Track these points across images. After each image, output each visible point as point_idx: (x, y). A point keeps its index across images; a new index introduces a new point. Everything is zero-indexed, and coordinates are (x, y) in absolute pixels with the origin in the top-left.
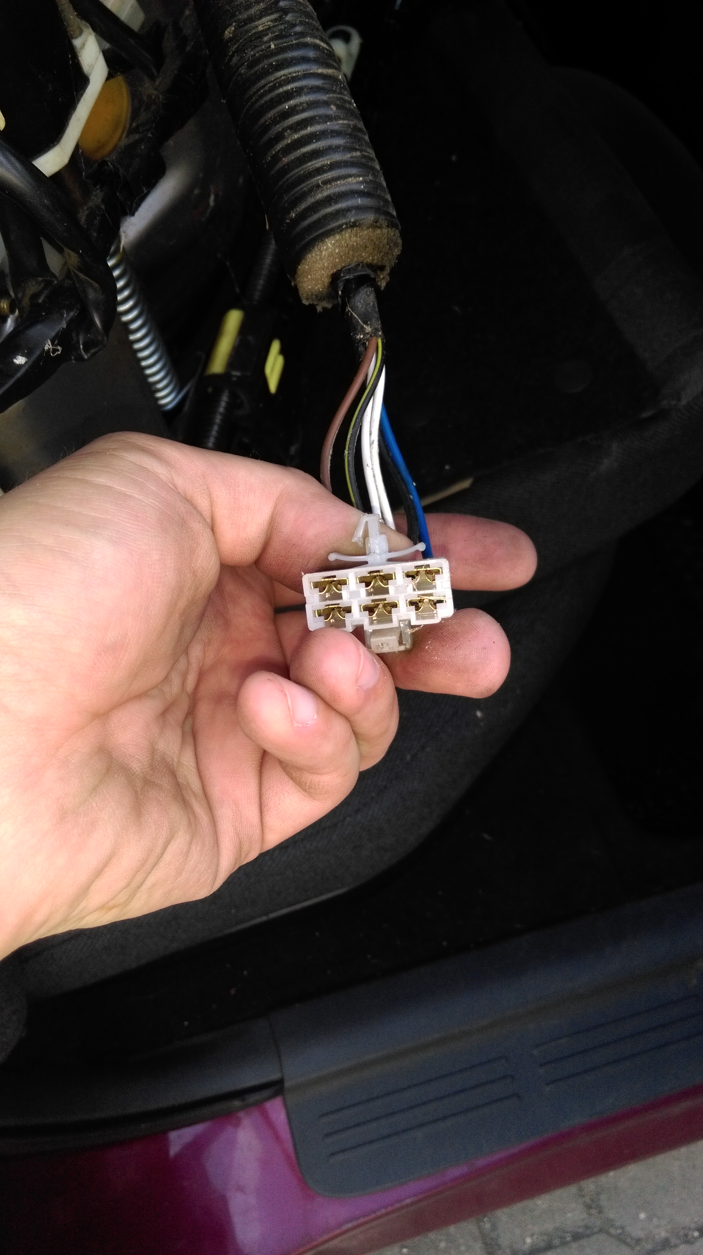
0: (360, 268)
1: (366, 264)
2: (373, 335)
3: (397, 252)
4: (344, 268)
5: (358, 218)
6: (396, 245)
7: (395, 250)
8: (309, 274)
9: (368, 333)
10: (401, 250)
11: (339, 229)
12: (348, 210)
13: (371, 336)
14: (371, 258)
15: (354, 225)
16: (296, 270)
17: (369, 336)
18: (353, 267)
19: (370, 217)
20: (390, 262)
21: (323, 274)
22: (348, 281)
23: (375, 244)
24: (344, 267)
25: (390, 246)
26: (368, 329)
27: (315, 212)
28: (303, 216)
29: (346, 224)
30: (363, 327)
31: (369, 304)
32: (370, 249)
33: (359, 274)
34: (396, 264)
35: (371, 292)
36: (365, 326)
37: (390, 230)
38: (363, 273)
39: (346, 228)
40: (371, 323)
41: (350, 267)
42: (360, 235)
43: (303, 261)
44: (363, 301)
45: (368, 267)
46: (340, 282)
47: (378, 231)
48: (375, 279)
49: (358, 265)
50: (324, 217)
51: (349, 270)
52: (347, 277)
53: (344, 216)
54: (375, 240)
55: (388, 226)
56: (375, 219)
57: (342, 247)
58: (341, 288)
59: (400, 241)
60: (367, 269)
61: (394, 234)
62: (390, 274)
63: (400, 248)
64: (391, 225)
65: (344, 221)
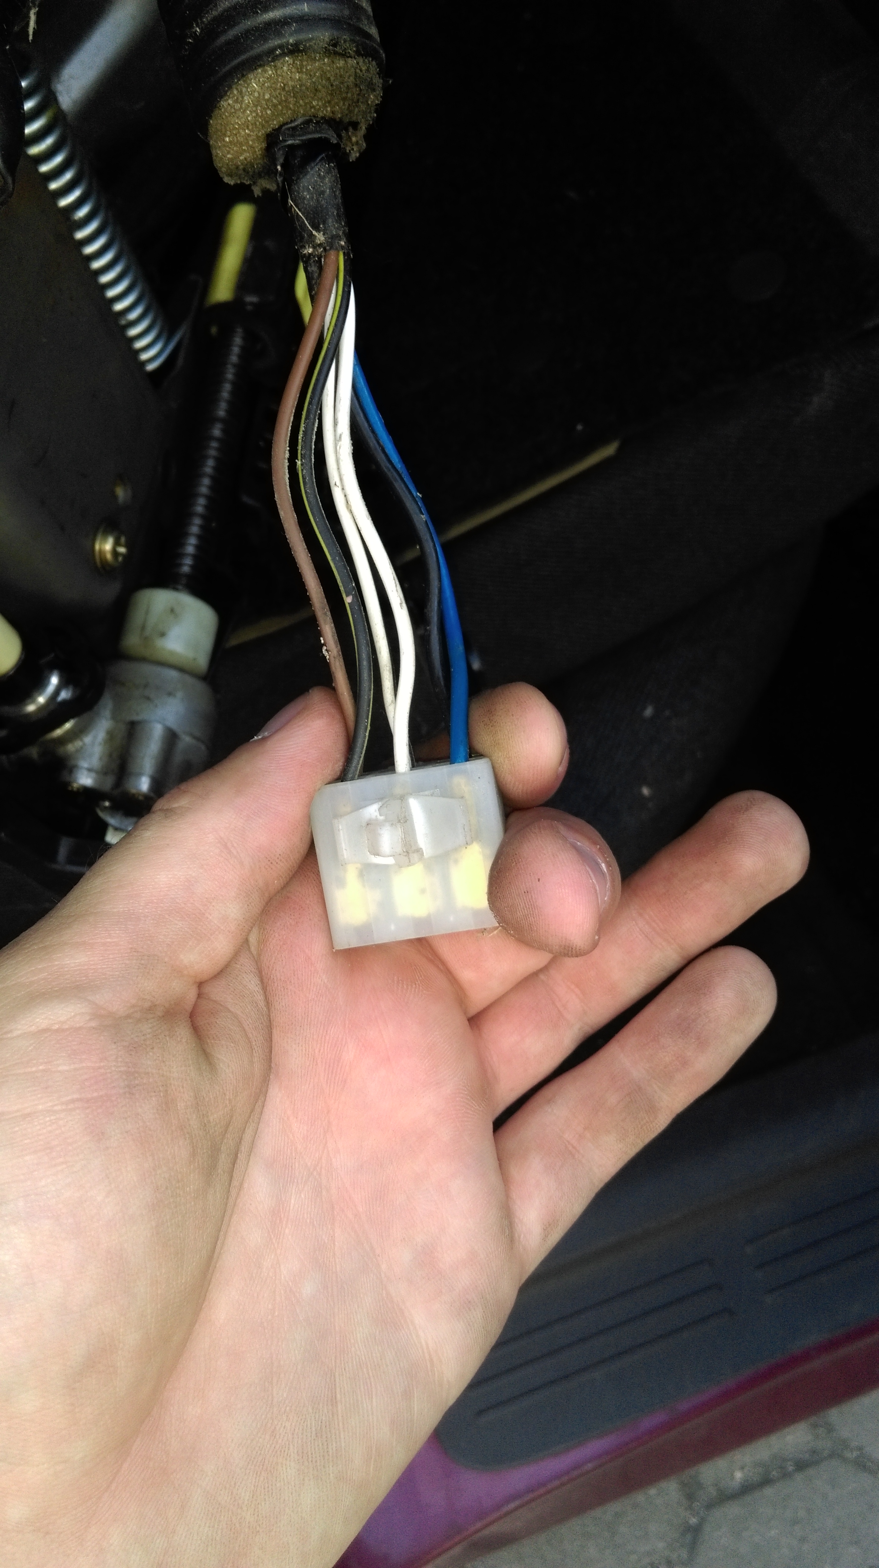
0: (312, 127)
1: (322, 118)
2: (328, 248)
3: (374, 98)
4: (286, 127)
5: (302, 36)
6: (371, 87)
7: (369, 95)
8: (225, 135)
9: (320, 245)
10: (381, 97)
11: (270, 56)
12: (284, 22)
13: (325, 249)
14: (329, 109)
15: (294, 50)
16: (204, 128)
17: (322, 249)
18: (300, 125)
19: (323, 36)
20: (365, 116)
21: (249, 135)
22: (291, 147)
23: (332, 85)
24: (284, 124)
25: (361, 90)
26: (320, 237)
27: (232, 27)
28: (212, 32)
29: (281, 47)
30: (311, 235)
31: (323, 192)
32: (323, 93)
33: (310, 136)
34: (377, 120)
35: (329, 171)
36: (314, 232)
37: (361, 60)
38: (317, 136)
39: (284, 54)
40: (325, 228)
41: (293, 125)
42: (307, 70)
43: (216, 112)
44: (314, 188)
45: (330, 125)
46: (279, 150)
47: (341, 63)
48: (338, 145)
49: (308, 122)
50: (245, 34)
51: (294, 129)
52: (290, 142)
53: (279, 34)
54: (332, 79)
55: (358, 53)
56: (332, 40)
57: (275, 89)
58: (281, 160)
59: (378, 81)
60: (325, 126)
61: (368, 68)
62: (366, 137)
63: (379, 92)
64: (365, 51)
65: (277, 42)
